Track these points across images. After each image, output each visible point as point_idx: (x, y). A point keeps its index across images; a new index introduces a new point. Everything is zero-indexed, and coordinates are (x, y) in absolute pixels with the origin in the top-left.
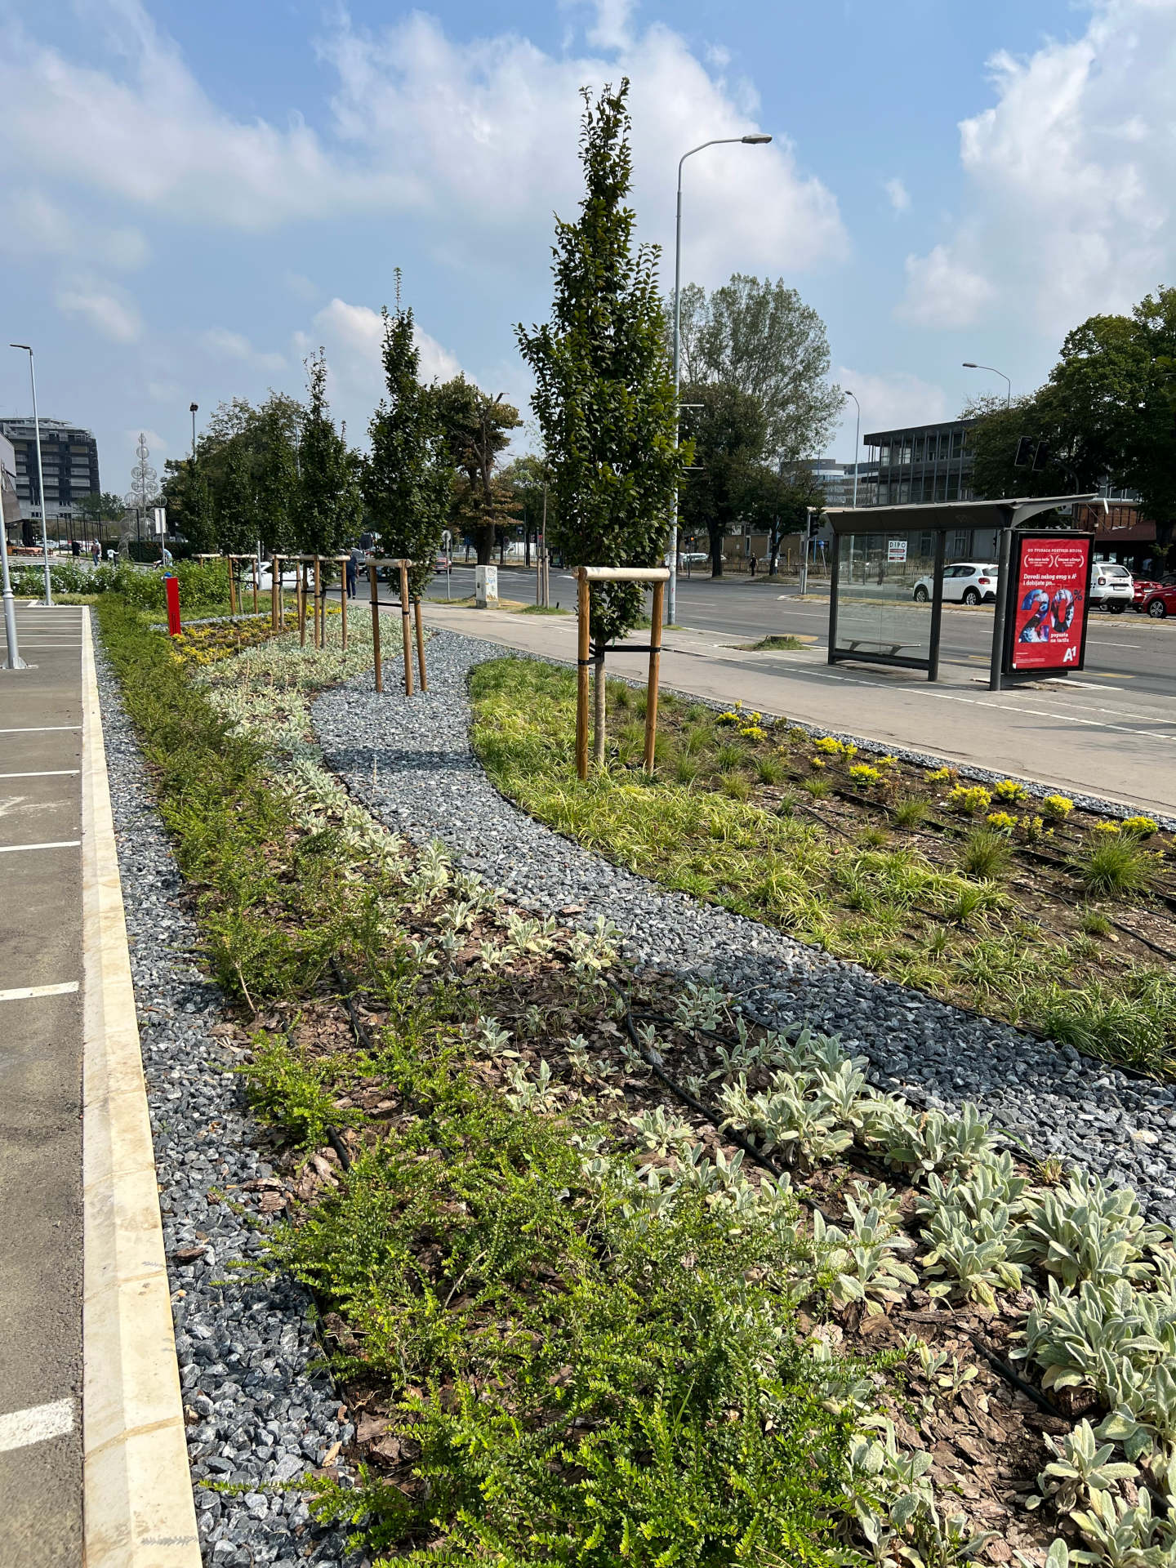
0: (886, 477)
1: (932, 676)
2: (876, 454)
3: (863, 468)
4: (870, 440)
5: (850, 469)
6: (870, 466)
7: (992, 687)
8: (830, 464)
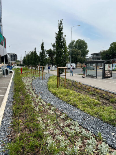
0: (93, 58)
1: (96, 78)
2: (92, 56)
3: (90, 57)
4: (91, 54)
5: (89, 57)
6: (92, 57)
7: (102, 79)
8: (88, 57)
